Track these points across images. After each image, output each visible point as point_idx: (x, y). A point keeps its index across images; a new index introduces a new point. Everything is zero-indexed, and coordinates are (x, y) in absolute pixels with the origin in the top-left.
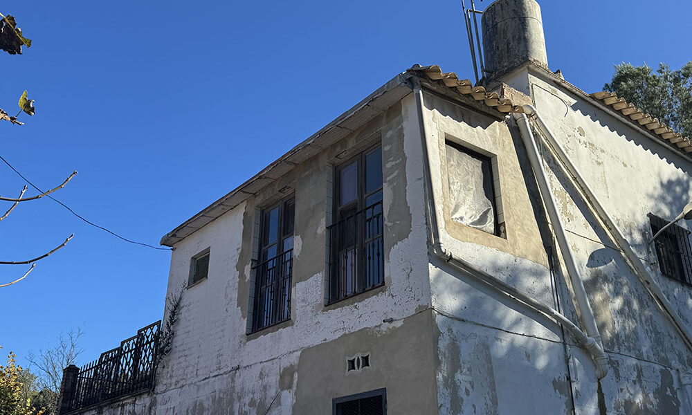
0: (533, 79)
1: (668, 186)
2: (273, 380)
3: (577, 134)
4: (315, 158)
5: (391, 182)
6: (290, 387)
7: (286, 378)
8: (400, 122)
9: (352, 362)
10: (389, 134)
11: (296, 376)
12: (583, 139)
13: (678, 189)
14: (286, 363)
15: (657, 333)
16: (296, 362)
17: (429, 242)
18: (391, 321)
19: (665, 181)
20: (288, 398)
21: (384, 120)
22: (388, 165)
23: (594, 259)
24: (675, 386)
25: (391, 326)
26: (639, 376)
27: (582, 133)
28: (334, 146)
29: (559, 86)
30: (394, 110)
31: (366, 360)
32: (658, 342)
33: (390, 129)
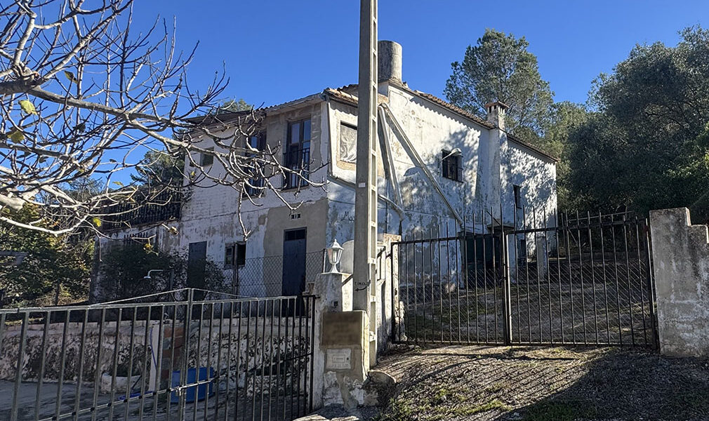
0: (390, 88)
1: (454, 136)
2: (255, 220)
3: (411, 114)
4: (277, 116)
5: (314, 140)
6: (263, 224)
7: (261, 220)
8: (320, 113)
9: (293, 216)
10: (315, 117)
11: (266, 219)
12: (413, 116)
13: (460, 136)
14: (261, 213)
15: (434, 202)
16: (267, 213)
17: (328, 171)
18: (310, 201)
19: (452, 133)
20: (263, 228)
21: (313, 109)
22: (314, 132)
23: (408, 172)
24: (438, 222)
25: (310, 203)
26: (420, 220)
27: (413, 112)
28: (288, 113)
29: (405, 90)
30: (318, 106)
31: (299, 215)
32: (434, 205)
33: (316, 114)
